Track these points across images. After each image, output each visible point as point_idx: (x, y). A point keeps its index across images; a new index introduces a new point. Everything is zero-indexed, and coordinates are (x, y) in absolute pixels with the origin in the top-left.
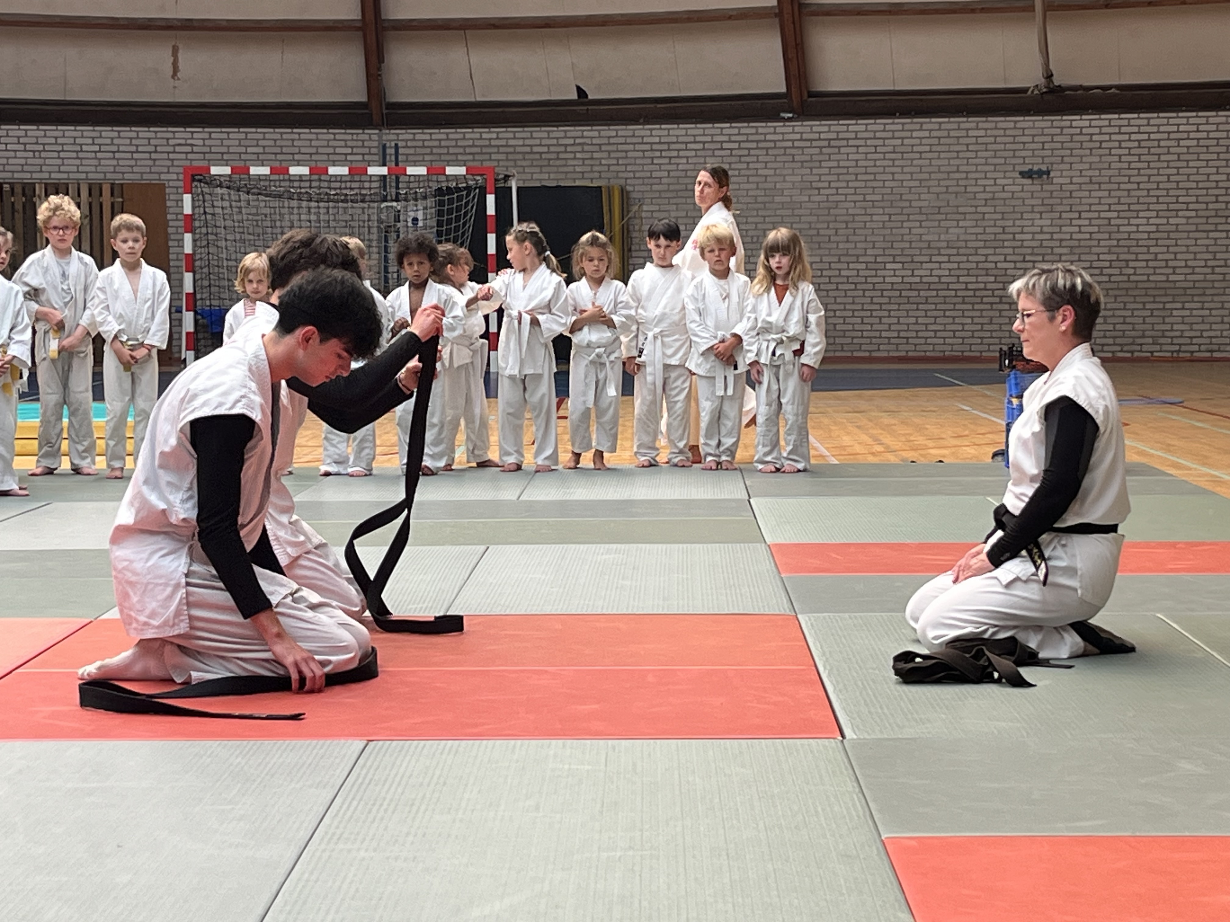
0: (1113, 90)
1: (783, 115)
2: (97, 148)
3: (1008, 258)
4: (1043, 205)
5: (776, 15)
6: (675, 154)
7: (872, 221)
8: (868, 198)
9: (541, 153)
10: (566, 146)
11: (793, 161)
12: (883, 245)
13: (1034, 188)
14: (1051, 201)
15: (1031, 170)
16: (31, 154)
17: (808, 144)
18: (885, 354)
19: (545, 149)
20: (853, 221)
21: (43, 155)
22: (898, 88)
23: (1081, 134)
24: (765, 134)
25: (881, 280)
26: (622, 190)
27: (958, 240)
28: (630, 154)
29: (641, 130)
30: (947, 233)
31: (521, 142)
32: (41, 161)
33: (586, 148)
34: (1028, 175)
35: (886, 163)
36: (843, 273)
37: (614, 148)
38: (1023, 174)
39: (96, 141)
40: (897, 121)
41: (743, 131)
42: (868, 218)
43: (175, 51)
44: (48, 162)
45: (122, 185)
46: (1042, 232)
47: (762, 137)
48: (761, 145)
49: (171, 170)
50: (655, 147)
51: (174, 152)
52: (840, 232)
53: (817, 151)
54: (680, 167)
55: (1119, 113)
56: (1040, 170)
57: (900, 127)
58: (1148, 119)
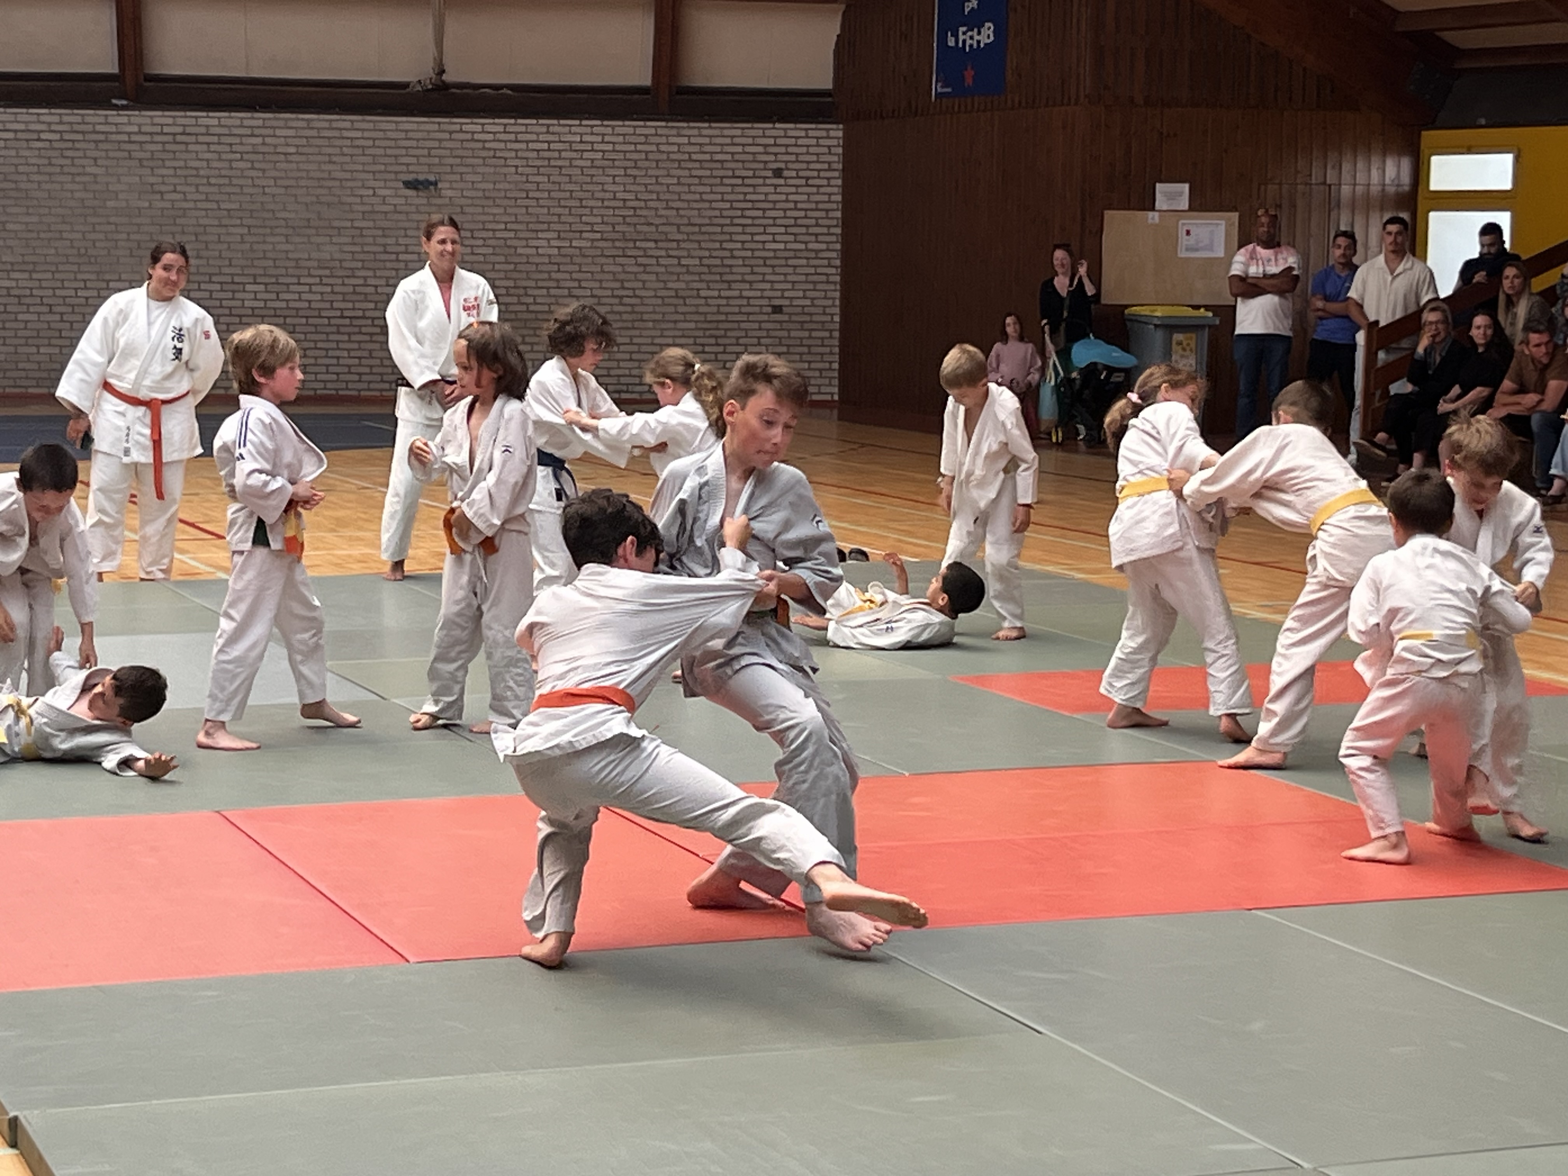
0: (505, 91)
1: (114, 101)
7: (227, 234)
8: (223, 206)
11: (130, 158)
12: (243, 262)
13: (418, 200)
15: (415, 180)
17: (147, 138)
20: (205, 233)
22: (252, 75)
23: (473, 140)
24: (95, 124)
25: (239, 303)
27: (331, 259)
30: (319, 250)
34: (412, 185)
35: (244, 165)
38: (408, 185)
40: (257, 115)
41: (65, 119)
42: (223, 230)
47: (89, 128)
48: (89, 136)
53: (160, 147)
55: (515, 118)
56: (427, 181)
57: (260, 123)
58: (548, 126)
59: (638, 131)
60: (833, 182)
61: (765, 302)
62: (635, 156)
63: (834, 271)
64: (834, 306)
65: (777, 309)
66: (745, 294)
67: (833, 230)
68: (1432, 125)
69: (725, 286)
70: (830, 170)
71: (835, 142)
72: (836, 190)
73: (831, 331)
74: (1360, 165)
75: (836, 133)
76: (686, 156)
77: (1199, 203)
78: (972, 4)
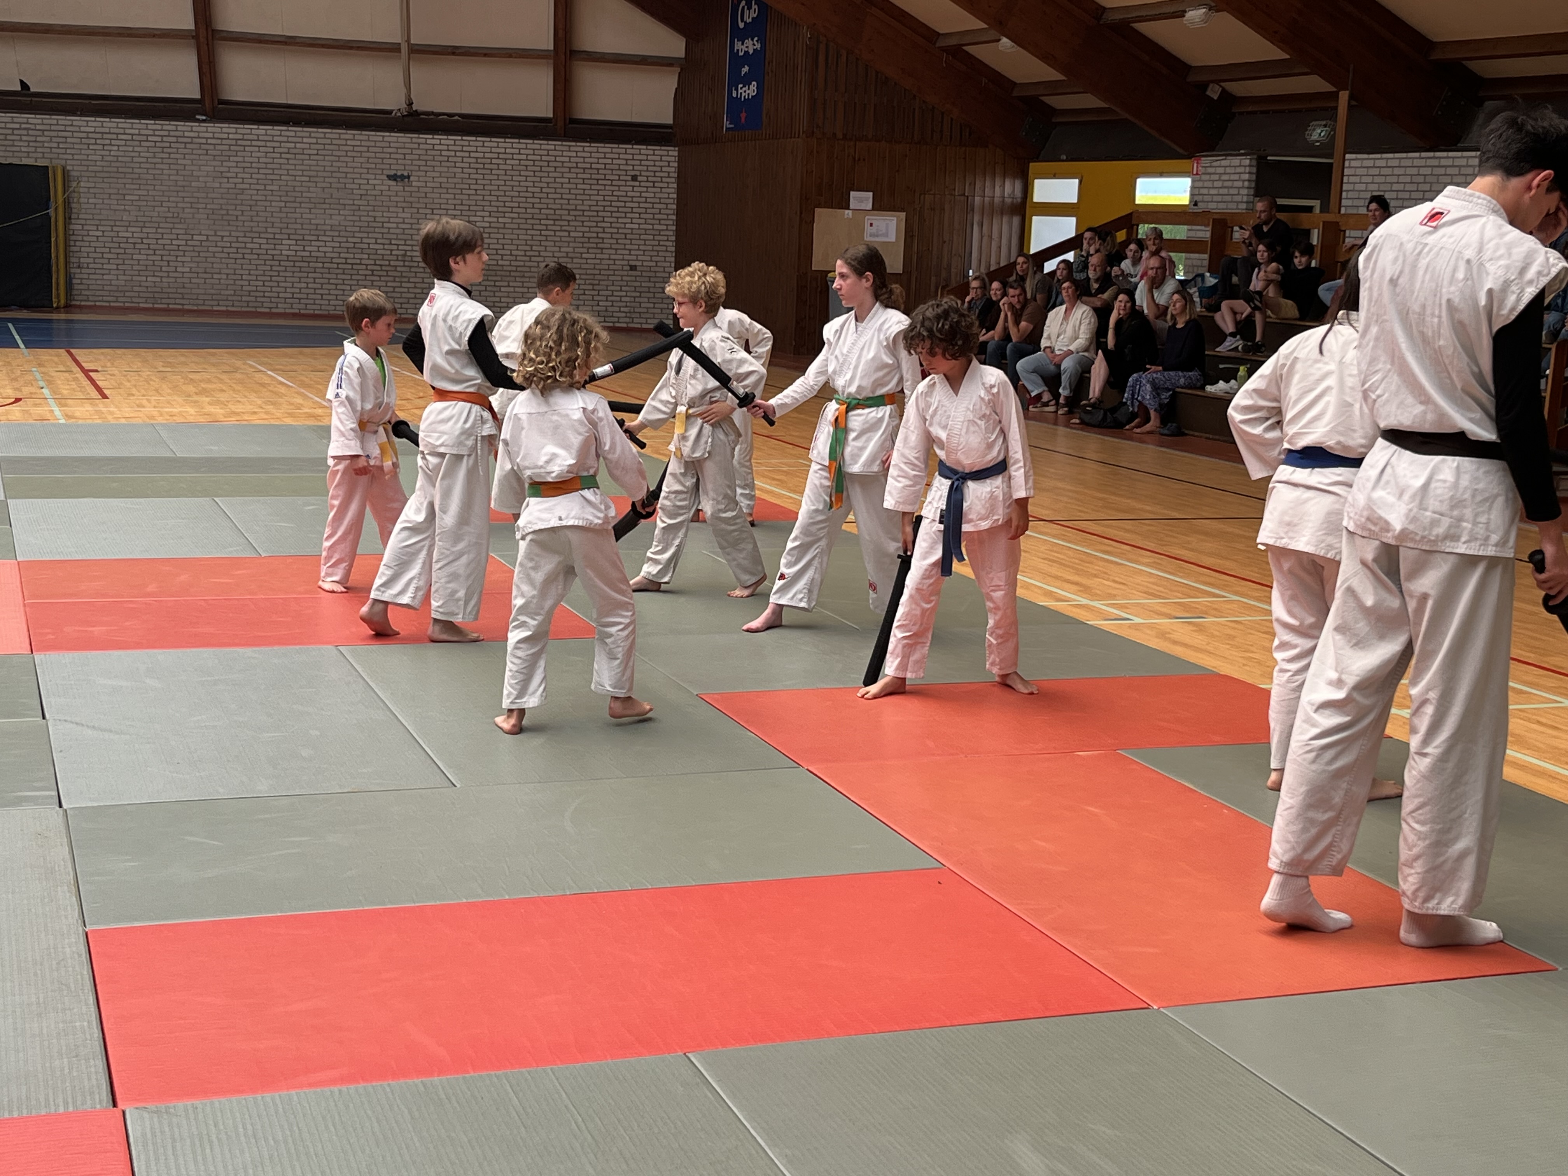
0: (456, 118)
1: (198, 117)
3: (379, 241)
4: (404, 202)
5: (193, 37)
6: (108, 142)
7: (271, 206)
8: (268, 187)
10: (13, 129)
11: (207, 155)
12: (280, 225)
13: (397, 188)
14: (411, 199)
15: (395, 175)
17: (219, 141)
18: (282, 311)
20: (256, 205)
22: (290, 102)
23: (433, 149)
24: (183, 131)
25: (279, 252)
26: (64, 169)
27: (340, 225)
28: (69, 140)
29: (77, 120)
30: (331, 218)
33: (31, 132)
34: (393, 178)
35: (282, 161)
36: (248, 245)
37: (55, 134)
38: (389, 177)
40: (290, 128)
41: (165, 127)
42: (268, 204)
46: (404, 223)
47: (181, 134)
48: (180, 140)
50: (90, 135)
52: (245, 213)
53: (227, 147)
54: (112, 153)
55: (462, 136)
56: (402, 175)
57: (293, 134)
58: (483, 142)
59: (543, 147)
60: (671, 185)
62: (540, 164)
63: (671, 244)
65: (633, 268)
66: (612, 257)
67: (670, 217)
68: (1037, 159)
69: (599, 251)
70: (669, 177)
71: (672, 158)
72: (673, 190)
74: (988, 183)
75: (673, 152)
76: (575, 165)
77: (879, 206)
78: (746, 69)
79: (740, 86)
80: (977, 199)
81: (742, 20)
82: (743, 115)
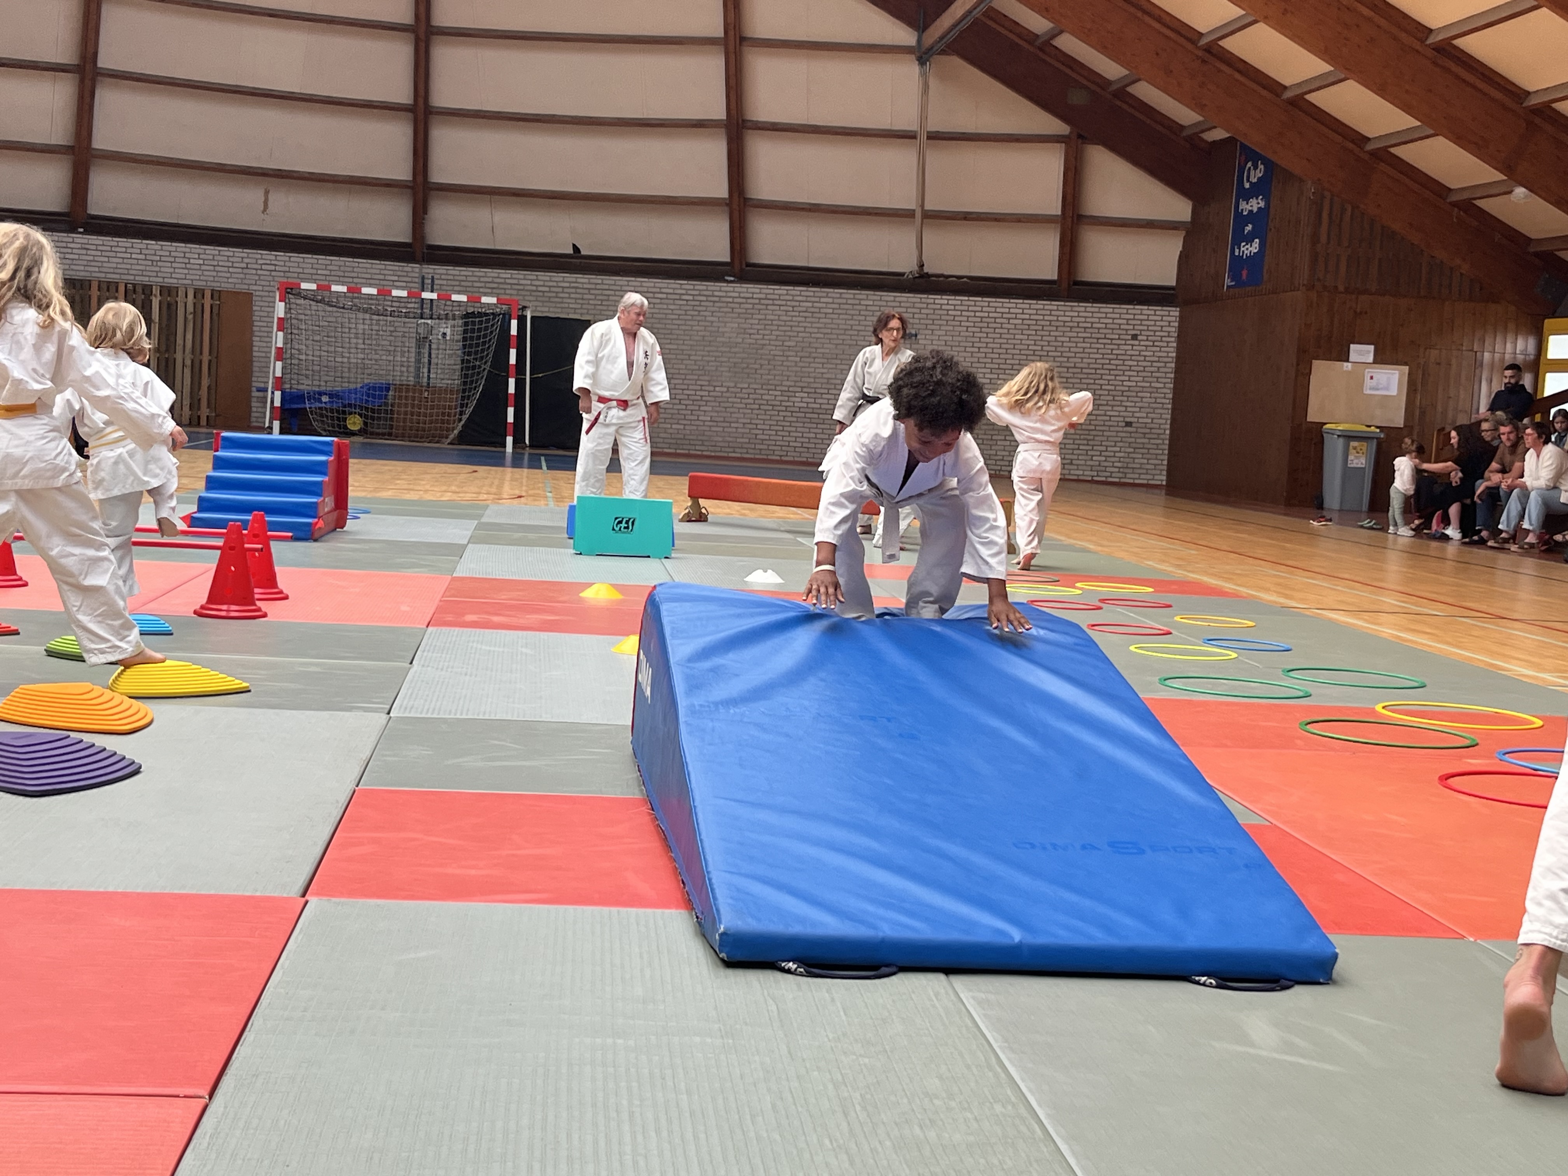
0: (965, 280)
1: (727, 278)
2: (201, 262)
5: (727, 205)
7: (787, 361)
8: (786, 343)
9: (544, 292)
10: (563, 287)
11: (733, 312)
12: (795, 379)
16: (150, 263)
17: (744, 300)
19: (547, 289)
20: (774, 360)
21: (159, 264)
22: (810, 264)
23: (941, 309)
24: (713, 291)
25: (792, 404)
29: (620, 280)
31: (529, 282)
32: (157, 269)
33: (578, 291)
35: (800, 319)
36: (764, 397)
39: (201, 256)
40: (809, 288)
41: (695, 287)
42: (785, 358)
43: (267, 193)
44: (162, 270)
45: (220, 291)
47: (710, 293)
48: (708, 298)
49: (258, 282)
51: (261, 269)
52: (764, 367)
53: (751, 306)
55: (968, 296)
57: (810, 293)
58: (989, 302)
59: (1046, 307)
60: (1170, 344)
61: (1122, 419)
62: (1043, 323)
63: (1168, 401)
64: (1166, 424)
65: (1129, 424)
66: (1108, 413)
67: (1168, 375)
68: (1553, 316)
70: (1169, 336)
71: (1174, 319)
72: (1172, 349)
73: (1163, 440)
74: (1499, 339)
75: (1175, 312)
76: (1076, 324)
77: (1380, 359)
78: (1249, 228)
79: (1243, 244)
80: (1487, 355)
81: (1248, 180)
82: (1244, 273)
